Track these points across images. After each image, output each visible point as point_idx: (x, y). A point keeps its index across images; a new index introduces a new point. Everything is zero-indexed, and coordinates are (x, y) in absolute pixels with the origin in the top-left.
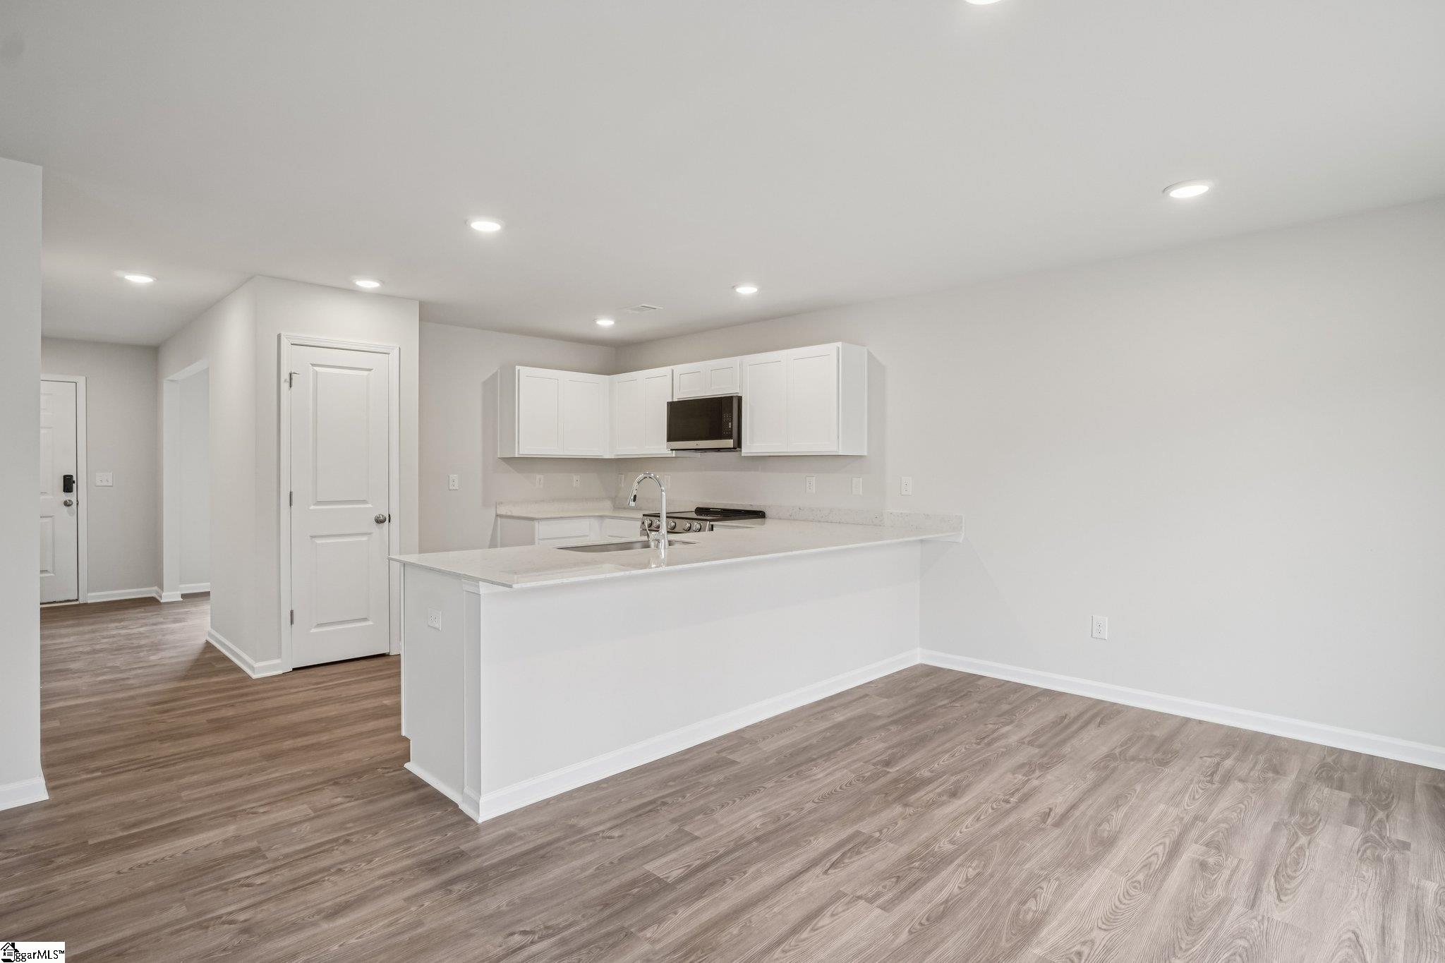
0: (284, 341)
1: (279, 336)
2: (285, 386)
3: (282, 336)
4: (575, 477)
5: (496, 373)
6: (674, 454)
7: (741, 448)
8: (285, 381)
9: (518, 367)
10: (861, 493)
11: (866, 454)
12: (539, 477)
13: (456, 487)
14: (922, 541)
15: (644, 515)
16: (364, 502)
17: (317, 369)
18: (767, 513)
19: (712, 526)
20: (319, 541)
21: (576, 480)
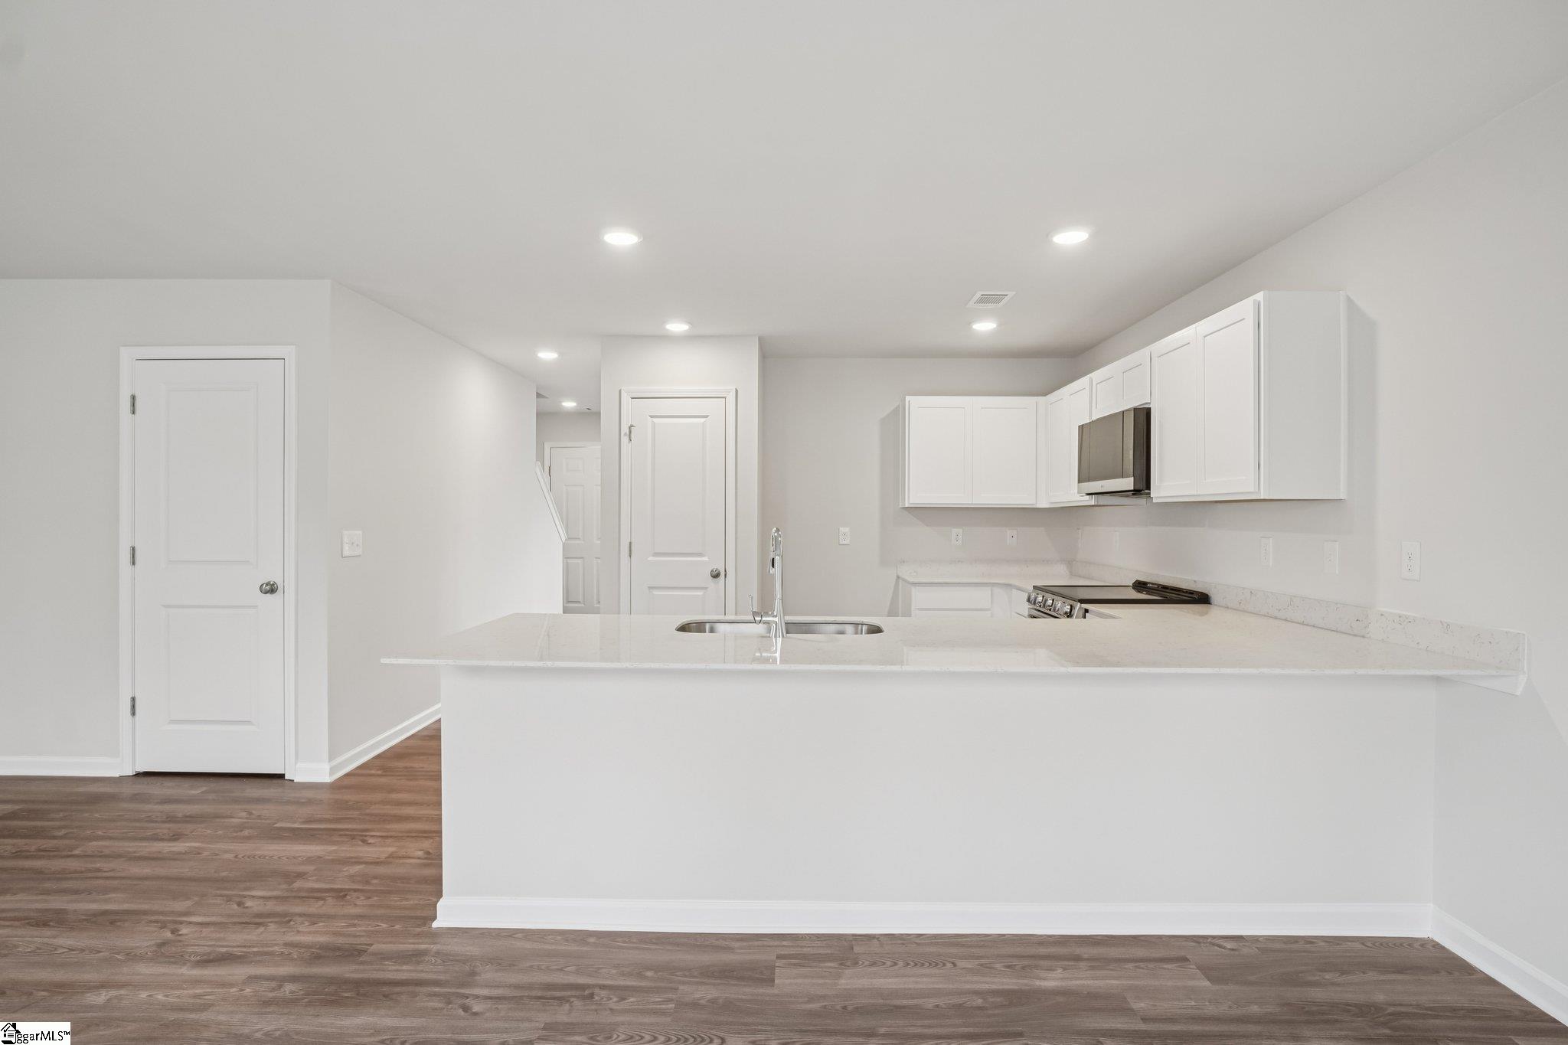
0: (625, 397)
1: (620, 391)
2: (624, 440)
3: (622, 391)
4: (1009, 532)
5: (899, 406)
6: (1092, 501)
7: (1148, 487)
8: (625, 434)
9: (908, 398)
10: (1337, 572)
11: (1342, 496)
12: (957, 532)
13: (847, 542)
14: (1438, 679)
15: (1035, 587)
16: (700, 555)
17: (655, 420)
18: (1215, 597)
19: (1087, 611)
20: (656, 592)
21: (1011, 536)
